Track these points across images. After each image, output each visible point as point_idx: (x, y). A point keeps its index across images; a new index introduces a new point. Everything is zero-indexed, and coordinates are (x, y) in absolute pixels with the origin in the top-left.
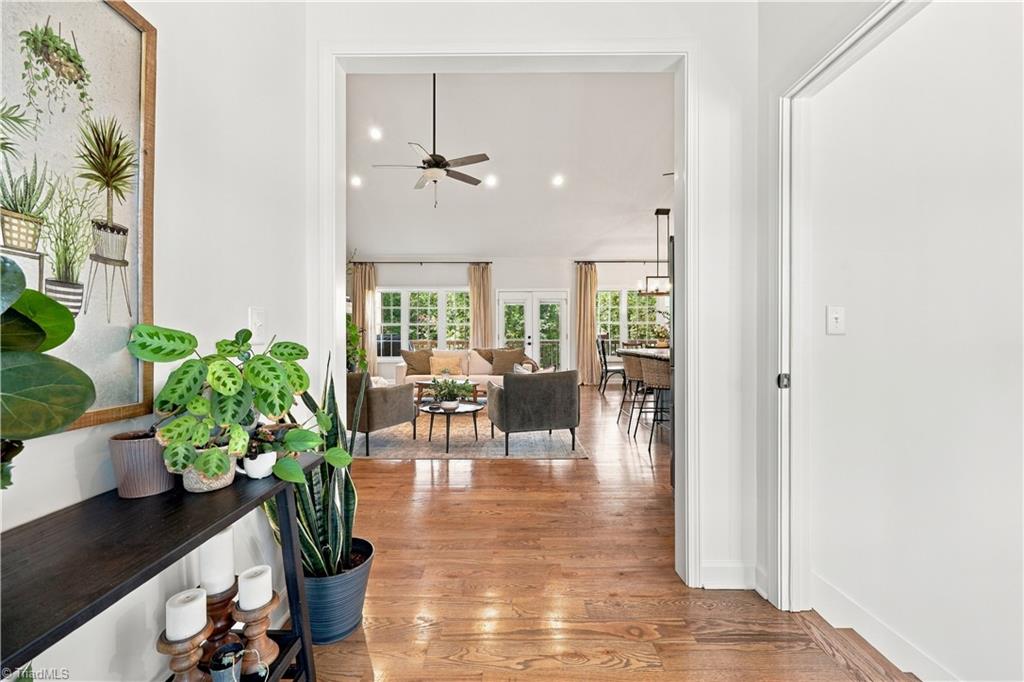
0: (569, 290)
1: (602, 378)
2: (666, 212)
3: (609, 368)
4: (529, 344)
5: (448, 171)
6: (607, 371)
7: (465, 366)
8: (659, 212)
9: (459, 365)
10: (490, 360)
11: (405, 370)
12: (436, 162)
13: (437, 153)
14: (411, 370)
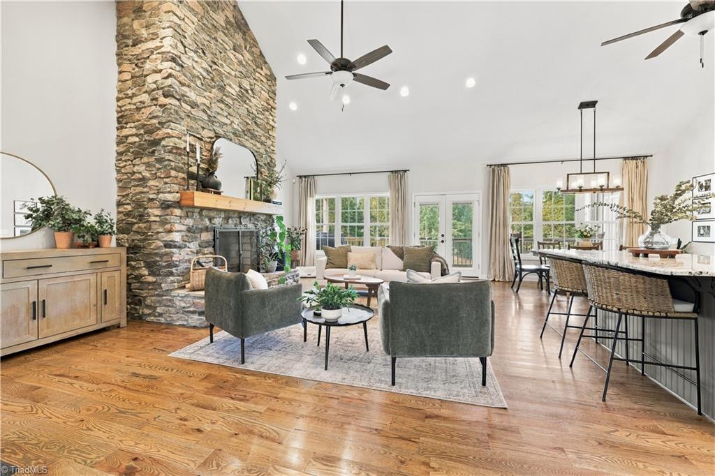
0: (481, 192)
1: (516, 276)
2: (592, 104)
3: (523, 267)
4: (443, 242)
5: (354, 75)
6: (522, 270)
7: (378, 260)
8: (584, 105)
9: (373, 261)
10: (401, 257)
11: (324, 265)
12: (342, 65)
13: (344, 57)
14: (330, 264)
